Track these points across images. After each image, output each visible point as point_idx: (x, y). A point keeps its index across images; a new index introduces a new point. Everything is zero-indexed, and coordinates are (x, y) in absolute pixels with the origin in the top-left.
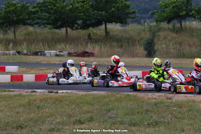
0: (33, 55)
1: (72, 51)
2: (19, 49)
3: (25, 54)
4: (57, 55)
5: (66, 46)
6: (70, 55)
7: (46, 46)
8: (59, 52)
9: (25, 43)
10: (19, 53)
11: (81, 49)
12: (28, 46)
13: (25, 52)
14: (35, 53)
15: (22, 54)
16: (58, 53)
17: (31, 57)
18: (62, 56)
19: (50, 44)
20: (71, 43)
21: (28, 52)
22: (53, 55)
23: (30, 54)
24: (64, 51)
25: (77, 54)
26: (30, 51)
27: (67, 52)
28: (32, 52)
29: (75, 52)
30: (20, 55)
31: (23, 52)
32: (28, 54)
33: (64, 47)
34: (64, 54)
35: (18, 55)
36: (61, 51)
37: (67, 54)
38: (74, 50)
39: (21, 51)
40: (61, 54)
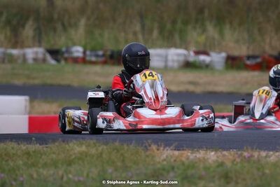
0: (105, 63)
1: (242, 51)
2: (60, 42)
3: (76, 60)
4: (188, 65)
5: (221, 33)
6: (233, 62)
7: (155, 33)
8: (197, 53)
9: (83, 22)
10: (55, 53)
11: (272, 45)
12: (89, 32)
13: (78, 51)
14: (112, 57)
15: (66, 59)
16: (192, 57)
17: (98, 68)
18: (207, 67)
19: (169, 26)
20: (240, 24)
21: (88, 53)
22: (176, 65)
23: (93, 59)
24: (214, 51)
25: (259, 60)
26: (93, 50)
27: (224, 55)
28: (101, 53)
29: (251, 53)
30: (58, 61)
31: (71, 53)
32: (88, 58)
33: (217, 36)
34: (211, 61)
35: (53, 62)
36: (202, 49)
37: (224, 61)
38: (248, 48)
39: (64, 49)
40: (204, 61)
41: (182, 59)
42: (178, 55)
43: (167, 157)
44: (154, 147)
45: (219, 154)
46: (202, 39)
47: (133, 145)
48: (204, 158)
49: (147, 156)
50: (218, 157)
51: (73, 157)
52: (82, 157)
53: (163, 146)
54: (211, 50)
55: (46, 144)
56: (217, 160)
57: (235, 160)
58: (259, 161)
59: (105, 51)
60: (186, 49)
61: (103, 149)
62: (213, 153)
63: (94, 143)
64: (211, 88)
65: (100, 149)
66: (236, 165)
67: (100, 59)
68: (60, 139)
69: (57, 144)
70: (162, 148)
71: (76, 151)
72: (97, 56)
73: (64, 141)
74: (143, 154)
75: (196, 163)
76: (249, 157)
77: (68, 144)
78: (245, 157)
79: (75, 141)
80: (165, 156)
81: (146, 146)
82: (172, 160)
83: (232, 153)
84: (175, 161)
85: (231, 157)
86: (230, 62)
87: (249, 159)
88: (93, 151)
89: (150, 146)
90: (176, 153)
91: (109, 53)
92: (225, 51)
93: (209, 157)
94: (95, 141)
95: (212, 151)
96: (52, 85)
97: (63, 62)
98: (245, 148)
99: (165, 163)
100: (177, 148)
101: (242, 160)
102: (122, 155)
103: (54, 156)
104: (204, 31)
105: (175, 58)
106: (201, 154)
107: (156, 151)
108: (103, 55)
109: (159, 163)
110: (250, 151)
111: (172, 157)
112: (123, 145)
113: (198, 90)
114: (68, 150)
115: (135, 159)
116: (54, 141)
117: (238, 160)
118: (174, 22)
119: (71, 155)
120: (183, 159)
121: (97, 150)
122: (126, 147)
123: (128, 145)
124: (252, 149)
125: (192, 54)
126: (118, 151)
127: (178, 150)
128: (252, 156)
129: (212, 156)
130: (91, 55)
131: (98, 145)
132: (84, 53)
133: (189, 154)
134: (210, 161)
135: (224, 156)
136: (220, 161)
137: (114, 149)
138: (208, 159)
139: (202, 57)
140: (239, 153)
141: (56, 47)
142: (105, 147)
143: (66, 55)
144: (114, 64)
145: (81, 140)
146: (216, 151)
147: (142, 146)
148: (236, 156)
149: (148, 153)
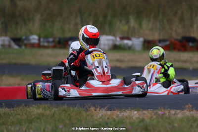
0: (54, 47)
1: (156, 36)
2: (21, 32)
3: (33, 46)
4: (116, 47)
8: (122, 38)
10: (17, 41)
11: (177, 32)
12: (43, 25)
13: (34, 39)
15: (26, 45)
16: (118, 41)
17: (49, 51)
18: (129, 48)
19: (101, 19)
21: (42, 40)
22: (107, 48)
23: (46, 44)
24: (135, 37)
25: (168, 43)
26: (46, 37)
27: (141, 39)
28: (51, 40)
29: (162, 38)
30: (20, 46)
31: (30, 40)
32: (42, 44)
33: (136, 26)
34: (133, 44)
35: (16, 47)
36: (126, 35)
37: (141, 44)
38: (159, 34)
39: (24, 38)
40: (127, 44)
41: (111, 43)
42: (108, 40)
43: (102, 115)
44: (92, 109)
45: (140, 112)
46: (125, 28)
47: (76, 107)
48: (129, 116)
49: (88, 115)
50: (139, 115)
51: (33, 117)
52: (40, 117)
53: (99, 108)
54: (132, 36)
55: (13, 108)
56: (139, 117)
57: (152, 117)
58: (170, 117)
59: (55, 38)
60: (114, 35)
61: (55, 111)
62: (136, 112)
63: (48, 107)
64: (132, 64)
65: (53, 110)
66: (153, 120)
67: (51, 44)
68: (23, 105)
69: (21, 108)
70: (98, 109)
71: (35, 113)
72: (49, 42)
73: (26, 106)
74: (84, 113)
75: (124, 119)
76: (162, 115)
77: (29, 107)
78: (159, 115)
79: (34, 106)
80: (100, 115)
81: (86, 108)
82: (106, 118)
83: (150, 112)
84: (108, 118)
85: (149, 115)
86: (146, 44)
87: (162, 116)
88: (48, 112)
89: (90, 107)
90: (109, 112)
91: (57, 40)
92: (143, 37)
93: (133, 115)
94: (49, 105)
95: (136, 111)
96: (16, 65)
97: (23, 47)
98: (159, 108)
99: (101, 120)
100: (110, 109)
101: (157, 117)
102: (69, 114)
103: (19, 117)
104: (128, 22)
105: (106, 42)
106: (127, 113)
107: (94, 111)
108: (53, 41)
109: (97, 120)
110: (163, 110)
111: (106, 116)
112: (69, 107)
113: (123, 65)
114: (29, 112)
115: (79, 117)
116: (19, 105)
117: (154, 117)
118: (105, 16)
119: (32, 116)
120: (114, 117)
121: (51, 111)
122: (72, 109)
123: (73, 108)
124: (165, 108)
125: (118, 39)
126: (66, 112)
127: (110, 110)
128: (164, 114)
129: (135, 114)
130: (44, 42)
131: (51, 108)
132: (39, 40)
133: (118, 113)
134: (134, 118)
135: (144, 114)
136: (141, 117)
137: (63, 111)
138: (132, 116)
139: (126, 41)
140: (155, 111)
141: (18, 36)
142: (56, 109)
143: (25, 42)
144: (61, 48)
145: (39, 104)
146: (138, 111)
147: (84, 107)
148: (153, 114)
149: (88, 113)
